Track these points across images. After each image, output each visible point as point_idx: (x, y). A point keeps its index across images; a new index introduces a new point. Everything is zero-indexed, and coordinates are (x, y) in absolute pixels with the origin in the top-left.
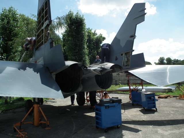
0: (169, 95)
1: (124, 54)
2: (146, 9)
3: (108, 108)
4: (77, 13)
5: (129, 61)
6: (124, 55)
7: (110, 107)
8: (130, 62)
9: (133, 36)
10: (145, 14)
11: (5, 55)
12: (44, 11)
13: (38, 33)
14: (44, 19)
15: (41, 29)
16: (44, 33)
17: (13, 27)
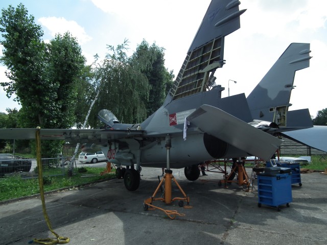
0: (307, 169)
1: (276, 108)
2: (311, 51)
3: (280, 179)
4: (154, 44)
5: (284, 119)
6: (275, 110)
7: (281, 178)
8: (286, 120)
9: (290, 86)
10: (311, 58)
11: (60, 102)
12: (211, 51)
13: (185, 77)
14: (209, 60)
15: (196, 73)
16: (204, 78)
17: (72, 61)
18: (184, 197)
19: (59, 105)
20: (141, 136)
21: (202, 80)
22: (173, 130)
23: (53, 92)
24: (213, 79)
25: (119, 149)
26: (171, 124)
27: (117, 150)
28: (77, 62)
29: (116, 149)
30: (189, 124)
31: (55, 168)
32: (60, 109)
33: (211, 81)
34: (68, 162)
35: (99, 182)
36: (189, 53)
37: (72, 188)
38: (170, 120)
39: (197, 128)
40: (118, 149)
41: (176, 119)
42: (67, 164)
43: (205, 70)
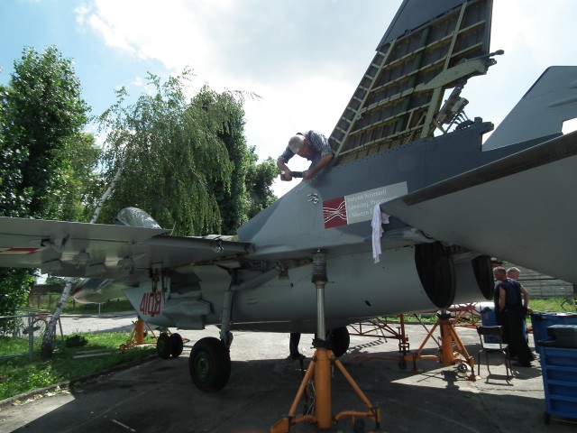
11: (29, 191)
12: (454, 34)
13: (371, 107)
14: (449, 55)
15: (407, 92)
16: (432, 104)
17: (60, 106)
18: (365, 409)
19: (25, 197)
20: (239, 257)
21: (426, 109)
22: (333, 238)
23: (11, 168)
24: (458, 103)
25: (172, 291)
26: (328, 225)
27: (167, 294)
28: (70, 109)
29: (164, 290)
30: (387, 222)
31: (8, 338)
32: (26, 205)
33: (454, 109)
34: (41, 323)
35: (119, 370)
36: (382, 47)
37: (52, 390)
38: (326, 215)
39: (414, 230)
40: (169, 290)
41: (344, 212)
42: (37, 328)
43: (435, 83)
